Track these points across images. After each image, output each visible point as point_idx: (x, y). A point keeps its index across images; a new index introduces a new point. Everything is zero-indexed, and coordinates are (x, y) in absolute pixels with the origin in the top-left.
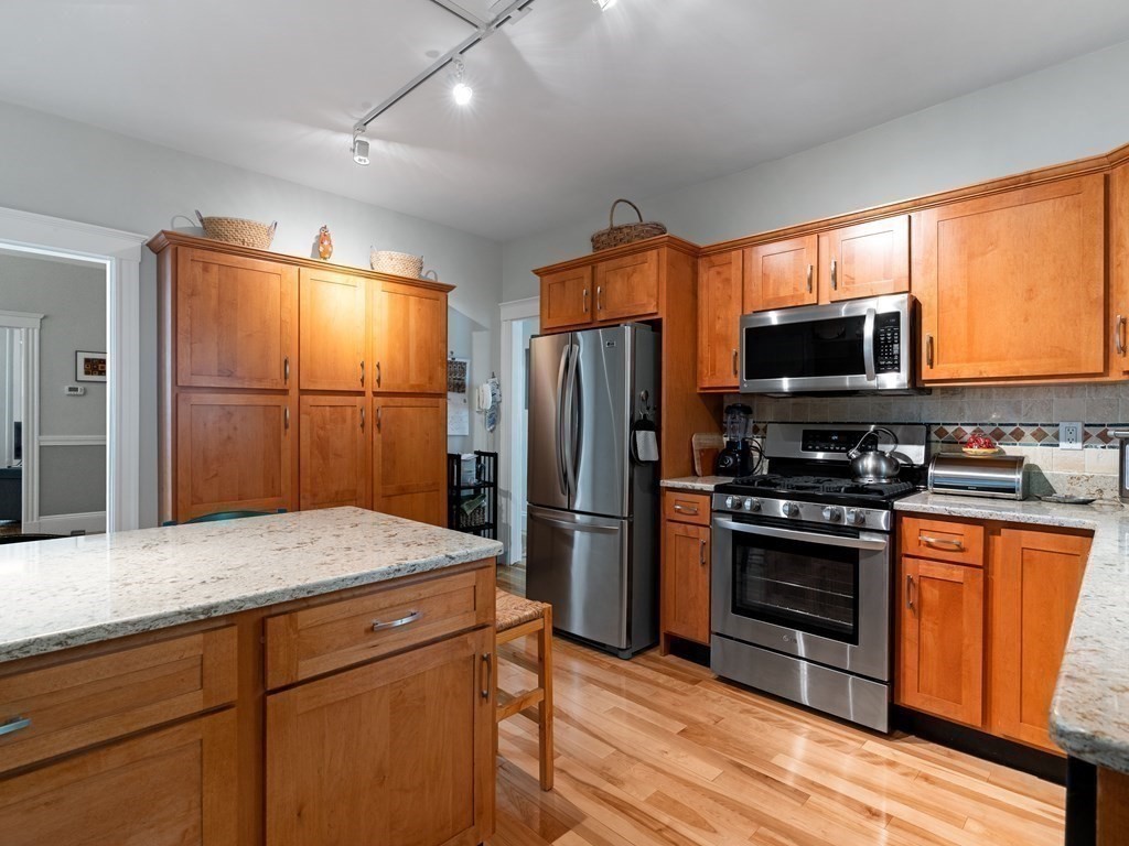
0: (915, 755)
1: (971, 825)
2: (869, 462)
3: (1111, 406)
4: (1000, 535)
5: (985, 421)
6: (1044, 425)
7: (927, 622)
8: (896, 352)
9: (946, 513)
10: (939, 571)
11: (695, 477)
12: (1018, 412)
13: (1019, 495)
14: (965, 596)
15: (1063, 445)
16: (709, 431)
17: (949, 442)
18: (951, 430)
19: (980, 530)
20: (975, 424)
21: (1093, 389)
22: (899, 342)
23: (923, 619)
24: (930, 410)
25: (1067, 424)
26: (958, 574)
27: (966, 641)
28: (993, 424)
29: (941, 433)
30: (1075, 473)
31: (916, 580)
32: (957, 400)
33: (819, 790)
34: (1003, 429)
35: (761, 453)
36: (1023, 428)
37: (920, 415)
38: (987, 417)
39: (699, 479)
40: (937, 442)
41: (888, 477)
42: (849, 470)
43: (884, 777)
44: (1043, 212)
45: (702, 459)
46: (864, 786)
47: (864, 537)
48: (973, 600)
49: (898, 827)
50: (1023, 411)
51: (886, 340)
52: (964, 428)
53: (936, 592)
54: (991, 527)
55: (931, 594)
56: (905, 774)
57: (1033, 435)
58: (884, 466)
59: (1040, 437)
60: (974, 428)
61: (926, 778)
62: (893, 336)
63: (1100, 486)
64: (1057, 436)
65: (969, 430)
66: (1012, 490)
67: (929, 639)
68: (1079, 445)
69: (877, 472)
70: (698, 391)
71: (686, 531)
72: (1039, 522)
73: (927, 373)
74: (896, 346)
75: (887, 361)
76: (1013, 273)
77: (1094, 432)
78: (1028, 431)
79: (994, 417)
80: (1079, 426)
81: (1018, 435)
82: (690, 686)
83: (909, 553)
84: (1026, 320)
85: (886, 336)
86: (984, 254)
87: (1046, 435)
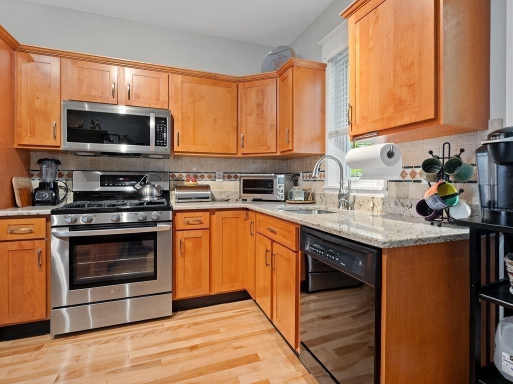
0: (186, 317)
1: (222, 330)
2: (147, 190)
3: (230, 166)
4: (215, 214)
5: (191, 171)
6: (211, 173)
7: (188, 258)
8: (165, 137)
9: (196, 209)
10: (193, 234)
11: (16, 208)
12: (202, 167)
13: (210, 199)
14: (202, 242)
15: (217, 180)
16: (21, 175)
17: (177, 180)
18: (177, 175)
19: (208, 213)
20: (187, 172)
21: (226, 160)
22: (166, 132)
23: (186, 257)
24: (169, 165)
25: (218, 172)
26: (200, 233)
27: (203, 261)
28: (194, 172)
29: (173, 176)
30: (221, 190)
31: (183, 241)
32: (180, 161)
33: (163, 355)
34: (197, 174)
35: (66, 190)
36: (204, 174)
37: (164, 168)
38: (192, 169)
39: (19, 209)
40: (172, 180)
41: (158, 197)
42: (137, 195)
43: (183, 333)
44: (220, 90)
45: (20, 195)
46: (179, 341)
47: (159, 225)
48: (205, 242)
49: (203, 347)
50: (204, 167)
51: (160, 130)
52: (182, 174)
53: (191, 244)
54: (212, 211)
55: (189, 245)
56: (189, 327)
57: (208, 176)
58: (155, 192)
59: (210, 177)
60: (187, 174)
61: (196, 324)
62: (163, 128)
63: (228, 194)
64: (215, 177)
65: (185, 175)
66: (208, 198)
67: (188, 265)
68: (222, 180)
69: (151, 195)
70: (16, 146)
71: (21, 245)
72: (229, 207)
73: (176, 148)
74: (165, 134)
75: (160, 140)
76: (210, 111)
77: (226, 175)
78: (206, 175)
79: (194, 169)
80: (222, 173)
81: (202, 177)
82: (37, 352)
83: (179, 229)
84: (214, 131)
85: (160, 128)
86: (199, 101)
87: (212, 177)
